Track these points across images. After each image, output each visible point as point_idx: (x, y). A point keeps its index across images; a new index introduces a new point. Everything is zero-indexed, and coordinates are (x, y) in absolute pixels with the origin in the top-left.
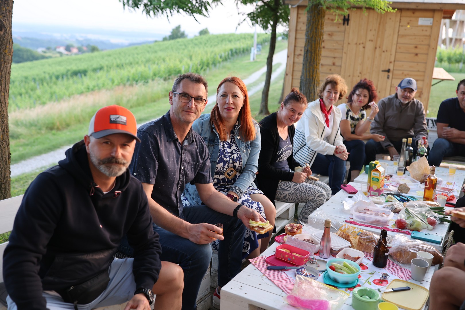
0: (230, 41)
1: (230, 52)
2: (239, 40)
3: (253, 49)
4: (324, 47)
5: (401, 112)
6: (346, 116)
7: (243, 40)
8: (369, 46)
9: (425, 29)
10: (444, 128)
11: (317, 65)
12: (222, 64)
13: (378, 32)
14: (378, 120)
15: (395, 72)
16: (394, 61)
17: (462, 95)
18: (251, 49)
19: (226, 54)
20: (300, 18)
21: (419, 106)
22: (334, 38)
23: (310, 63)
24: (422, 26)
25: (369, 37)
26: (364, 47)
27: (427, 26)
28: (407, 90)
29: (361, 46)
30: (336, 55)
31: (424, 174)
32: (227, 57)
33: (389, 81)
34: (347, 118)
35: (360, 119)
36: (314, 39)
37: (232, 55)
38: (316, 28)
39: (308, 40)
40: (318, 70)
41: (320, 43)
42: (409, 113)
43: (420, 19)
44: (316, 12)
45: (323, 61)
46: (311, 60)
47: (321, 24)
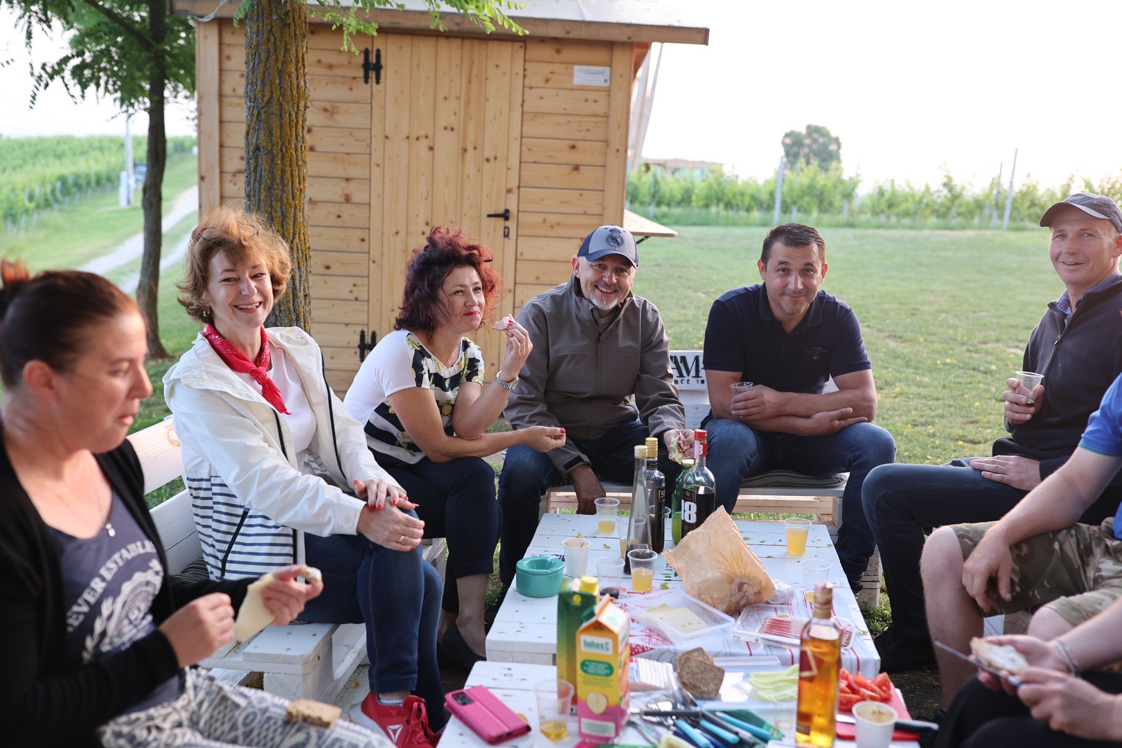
0: (59, 156)
1: (58, 185)
2: (83, 153)
3: (123, 175)
4: (312, 149)
5: (598, 340)
6: (413, 374)
7: (98, 154)
8: (446, 144)
9: (591, 96)
10: (733, 386)
11: (293, 198)
12: (35, 217)
13: (468, 103)
14: (528, 373)
15: (522, 217)
16: (519, 187)
17: (781, 276)
18: (119, 178)
19: (48, 188)
20: (229, 58)
21: (650, 316)
22: (342, 119)
23: (269, 188)
24: (582, 89)
25: (444, 119)
26: (431, 149)
27: (597, 89)
28: (610, 264)
29: (424, 144)
30: (352, 172)
31: (737, 581)
32: (50, 198)
33: (510, 244)
34: (419, 380)
35: (464, 378)
36: (275, 109)
37: (66, 190)
38: (280, 73)
39: (256, 112)
40: (299, 215)
41: (297, 124)
42: (624, 341)
43: (576, 68)
44: (275, 17)
45: (311, 190)
46: (273, 179)
47: (297, 61)
